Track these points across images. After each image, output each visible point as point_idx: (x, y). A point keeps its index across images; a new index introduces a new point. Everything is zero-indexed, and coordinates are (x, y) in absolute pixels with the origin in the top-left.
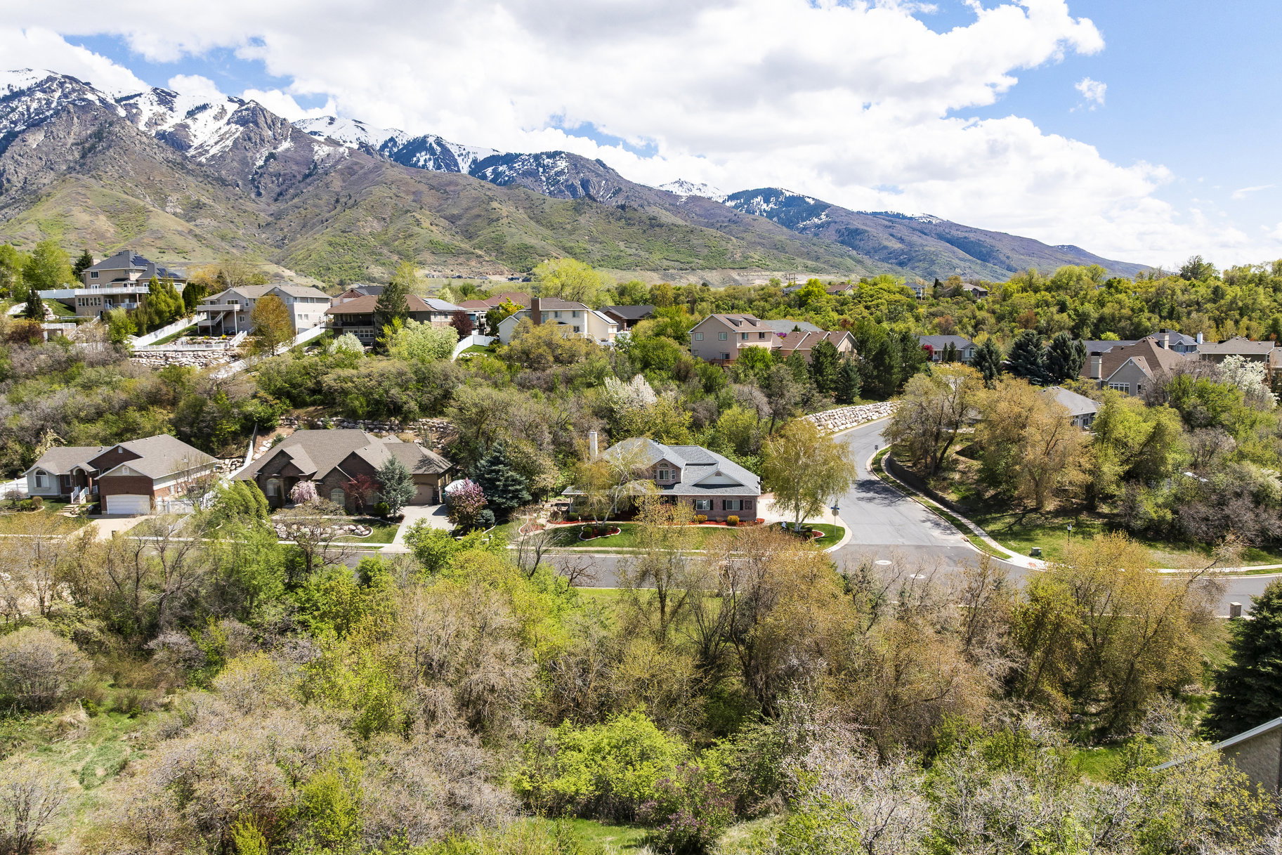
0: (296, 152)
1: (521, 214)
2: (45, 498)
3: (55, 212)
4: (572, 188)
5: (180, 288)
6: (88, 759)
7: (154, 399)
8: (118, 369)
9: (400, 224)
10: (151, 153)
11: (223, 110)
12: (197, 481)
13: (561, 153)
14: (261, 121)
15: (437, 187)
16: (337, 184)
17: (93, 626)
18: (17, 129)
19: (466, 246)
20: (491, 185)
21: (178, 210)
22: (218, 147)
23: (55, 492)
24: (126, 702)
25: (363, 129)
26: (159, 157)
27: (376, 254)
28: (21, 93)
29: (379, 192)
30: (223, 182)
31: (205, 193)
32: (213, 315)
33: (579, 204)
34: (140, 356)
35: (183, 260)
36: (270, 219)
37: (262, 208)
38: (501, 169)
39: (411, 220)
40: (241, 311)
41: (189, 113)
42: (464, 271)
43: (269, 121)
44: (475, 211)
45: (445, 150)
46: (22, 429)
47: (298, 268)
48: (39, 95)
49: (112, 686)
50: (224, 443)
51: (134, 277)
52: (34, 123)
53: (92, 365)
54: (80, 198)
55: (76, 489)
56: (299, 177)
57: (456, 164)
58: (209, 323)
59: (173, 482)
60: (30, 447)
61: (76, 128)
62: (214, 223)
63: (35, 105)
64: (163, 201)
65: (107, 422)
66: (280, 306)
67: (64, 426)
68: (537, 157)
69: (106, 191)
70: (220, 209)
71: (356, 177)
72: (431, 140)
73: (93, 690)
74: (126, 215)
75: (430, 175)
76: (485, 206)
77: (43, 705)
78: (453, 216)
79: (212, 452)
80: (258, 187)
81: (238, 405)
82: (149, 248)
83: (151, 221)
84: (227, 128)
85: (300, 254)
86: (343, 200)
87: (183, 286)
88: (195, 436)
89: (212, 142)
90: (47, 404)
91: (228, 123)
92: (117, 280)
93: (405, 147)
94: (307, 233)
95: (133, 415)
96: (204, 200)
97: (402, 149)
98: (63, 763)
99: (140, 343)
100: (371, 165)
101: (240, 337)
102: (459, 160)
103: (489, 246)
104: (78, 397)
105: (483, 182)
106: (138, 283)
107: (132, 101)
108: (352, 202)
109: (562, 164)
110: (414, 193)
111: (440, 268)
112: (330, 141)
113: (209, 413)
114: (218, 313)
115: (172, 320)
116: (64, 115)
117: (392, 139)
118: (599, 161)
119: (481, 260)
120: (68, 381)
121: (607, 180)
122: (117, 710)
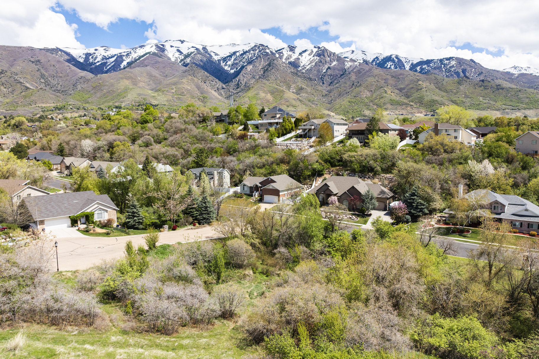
0: (338, 65)
1: (432, 86)
2: (245, 194)
3: (254, 93)
4: (457, 74)
5: (293, 120)
6: (252, 288)
7: (282, 161)
8: (271, 150)
9: (378, 93)
10: (286, 70)
11: (312, 51)
12: (295, 192)
13: (453, 57)
14: (326, 54)
15: (396, 77)
16: (353, 77)
17: (257, 241)
18: (244, 65)
19: (406, 101)
20: (419, 74)
21: (294, 91)
22: (310, 66)
23: (248, 192)
24: (265, 270)
25: (365, 54)
26: (289, 71)
27: (367, 106)
28: (247, 52)
29: (370, 80)
30: (310, 79)
31: (304, 84)
32: (304, 130)
33: (461, 80)
34: (278, 145)
35: (295, 110)
36: (327, 93)
37: (324, 88)
38: (424, 67)
39: (383, 91)
40: (314, 129)
41: (300, 53)
42: (404, 112)
43: (329, 54)
44: (411, 86)
45: (399, 60)
46: (240, 169)
47: (336, 112)
48: (252, 52)
49: (261, 264)
50: (305, 179)
51: (278, 116)
52: (250, 62)
53: (263, 148)
54: (262, 88)
55: (255, 192)
56: (339, 76)
57: (404, 66)
58: (303, 133)
59: (286, 192)
60: (242, 176)
61: (262, 63)
62: (306, 95)
63: (250, 56)
64: (289, 87)
65: (266, 169)
66: (329, 127)
67: (252, 169)
68: (441, 61)
69: (271, 85)
70: (309, 89)
71: (361, 74)
72: (393, 56)
73: (255, 264)
74: (277, 93)
75: (392, 71)
76: (415, 83)
77: (240, 266)
78: (401, 88)
79: (300, 182)
80: (323, 81)
81: (311, 165)
82: (284, 105)
83: (284, 95)
84: (313, 58)
85: (337, 106)
86: (355, 84)
87: (295, 119)
88: (295, 176)
89: (307, 64)
90: (248, 161)
91: (314, 56)
92: (272, 117)
93: (382, 60)
94: (341, 97)
95: (275, 166)
96: (303, 86)
97: (381, 61)
98: (244, 288)
99: (278, 140)
100: (367, 69)
101: (313, 139)
102: (405, 64)
103: (417, 101)
104: (258, 159)
105: (415, 73)
106: (279, 118)
107: (281, 51)
108: (359, 84)
109: (453, 63)
110: (385, 79)
111: (394, 111)
112: (352, 60)
113: (300, 167)
114: (306, 129)
115: (290, 132)
116: (259, 58)
117: (377, 58)
118: (472, 60)
119: (412, 107)
120: (254, 153)
121: (475, 69)
122: (262, 273)
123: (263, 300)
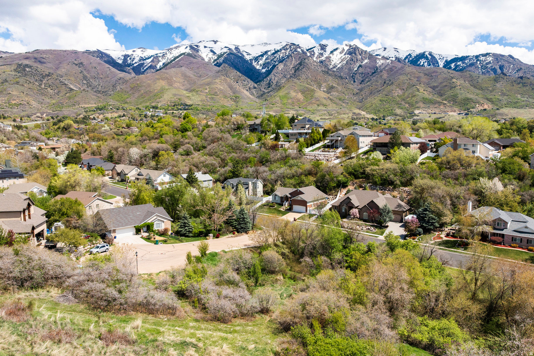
0: (370, 63)
1: (467, 84)
2: (276, 203)
3: (285, 92)
4: (494, 70)
5: (321, 130)
6: (282, 291)
7: (310, 173)
8: (300, 161)
9: (410, 91)
10: (317, 69)
11: (343, 49)
12: (321, 203)
13: (490, 53)
14: (357, 52)
15: (428, 74)
16: (385, 75)
17: (286, 251)
18: (276, 64)
19: (439, 99)
20: (453, 72)
21: (325, 90)
22: (341, 64)
23: (279, 202)
24: (293, 276)
25: (398, 51)
26: (320, 70)
27: (399, 104)
28: (278, 51)
29: (402, 78)
30: (341, 78)
31: (335, 82)
32: (332, 141)
33: (497, 77)
34: (307, 155)
35: (325, 109)
36: (358, 91)
37: (355, 87)
38: (458, 63)
39: (415, 89)
40: (341, 140)
41: (331, 52)
42: (437, 111)
43: (360, 52)
44: (444, 84)
45: (433, 57)
46: (272, 179)
47: (367, 111)
48: (283, 51)
49: (290, 270)
50: (331, 190)
51: (307, 126)
52: (281, 61)
53: (293, 159)
54: (293, 87)
55: (285, 202)
56: (370, 74)
57: (438, 63)
58: (330, 144)
59: (312, 203)
60: (273, 186)
61: (293, 62)
62: (337, 94)
63: (282, 55)
64: (320, 86)
65: (295, 179)
66: (354, 140)
67: (283, 179)
68: (477, 57)
69: (302, 84)
70: (340, 88)
71: (393, 72)
72: (427, 53)
73: (285, 271)
74: (307, 92)
75: (425, 69)
76: (449, 81)
77: (272, 272)
78: (434, 86)
79: (326, 193)
80: (354, 79)
81: (336, 177)
82: (314, 104)
83: (315, 94)
84: (344, 56)
85: (368, 105)
86: (387, 82)
87: (323, 129)
88: (321, 187)
89: (338, 62)
90: (279, 172)
91: (345, 55)
92: (302, 127)
93: (415, 57)
94: (372, 96)
95: (303, 177)
96: (334, 85)
97: (414, 58)
98: (276, 291)
99: (307, 150)
100: (400, 67)
101: (340, 149)
102: (439, 61)
103: (450, 99)
104: (288, 171)
105: (449, 71)
106: (308, 129)
107: (312, 50)
108: (391, 82)
109: (490, 59)
110: (417, 77)
111: (426, 110)
112: (384, 58)
113: (326, 179)
114: (333, 140)
115: (318, 142)
116: (290, 57)
117: (410, 55)
118: (510, 56)
119: (446, 105)
120: (285, 164)
121: (514, 65)
122: (290, 278)
123: (291, 300)
